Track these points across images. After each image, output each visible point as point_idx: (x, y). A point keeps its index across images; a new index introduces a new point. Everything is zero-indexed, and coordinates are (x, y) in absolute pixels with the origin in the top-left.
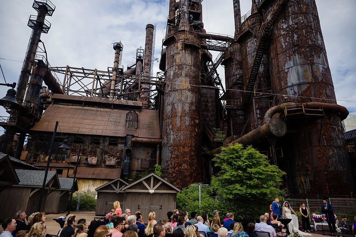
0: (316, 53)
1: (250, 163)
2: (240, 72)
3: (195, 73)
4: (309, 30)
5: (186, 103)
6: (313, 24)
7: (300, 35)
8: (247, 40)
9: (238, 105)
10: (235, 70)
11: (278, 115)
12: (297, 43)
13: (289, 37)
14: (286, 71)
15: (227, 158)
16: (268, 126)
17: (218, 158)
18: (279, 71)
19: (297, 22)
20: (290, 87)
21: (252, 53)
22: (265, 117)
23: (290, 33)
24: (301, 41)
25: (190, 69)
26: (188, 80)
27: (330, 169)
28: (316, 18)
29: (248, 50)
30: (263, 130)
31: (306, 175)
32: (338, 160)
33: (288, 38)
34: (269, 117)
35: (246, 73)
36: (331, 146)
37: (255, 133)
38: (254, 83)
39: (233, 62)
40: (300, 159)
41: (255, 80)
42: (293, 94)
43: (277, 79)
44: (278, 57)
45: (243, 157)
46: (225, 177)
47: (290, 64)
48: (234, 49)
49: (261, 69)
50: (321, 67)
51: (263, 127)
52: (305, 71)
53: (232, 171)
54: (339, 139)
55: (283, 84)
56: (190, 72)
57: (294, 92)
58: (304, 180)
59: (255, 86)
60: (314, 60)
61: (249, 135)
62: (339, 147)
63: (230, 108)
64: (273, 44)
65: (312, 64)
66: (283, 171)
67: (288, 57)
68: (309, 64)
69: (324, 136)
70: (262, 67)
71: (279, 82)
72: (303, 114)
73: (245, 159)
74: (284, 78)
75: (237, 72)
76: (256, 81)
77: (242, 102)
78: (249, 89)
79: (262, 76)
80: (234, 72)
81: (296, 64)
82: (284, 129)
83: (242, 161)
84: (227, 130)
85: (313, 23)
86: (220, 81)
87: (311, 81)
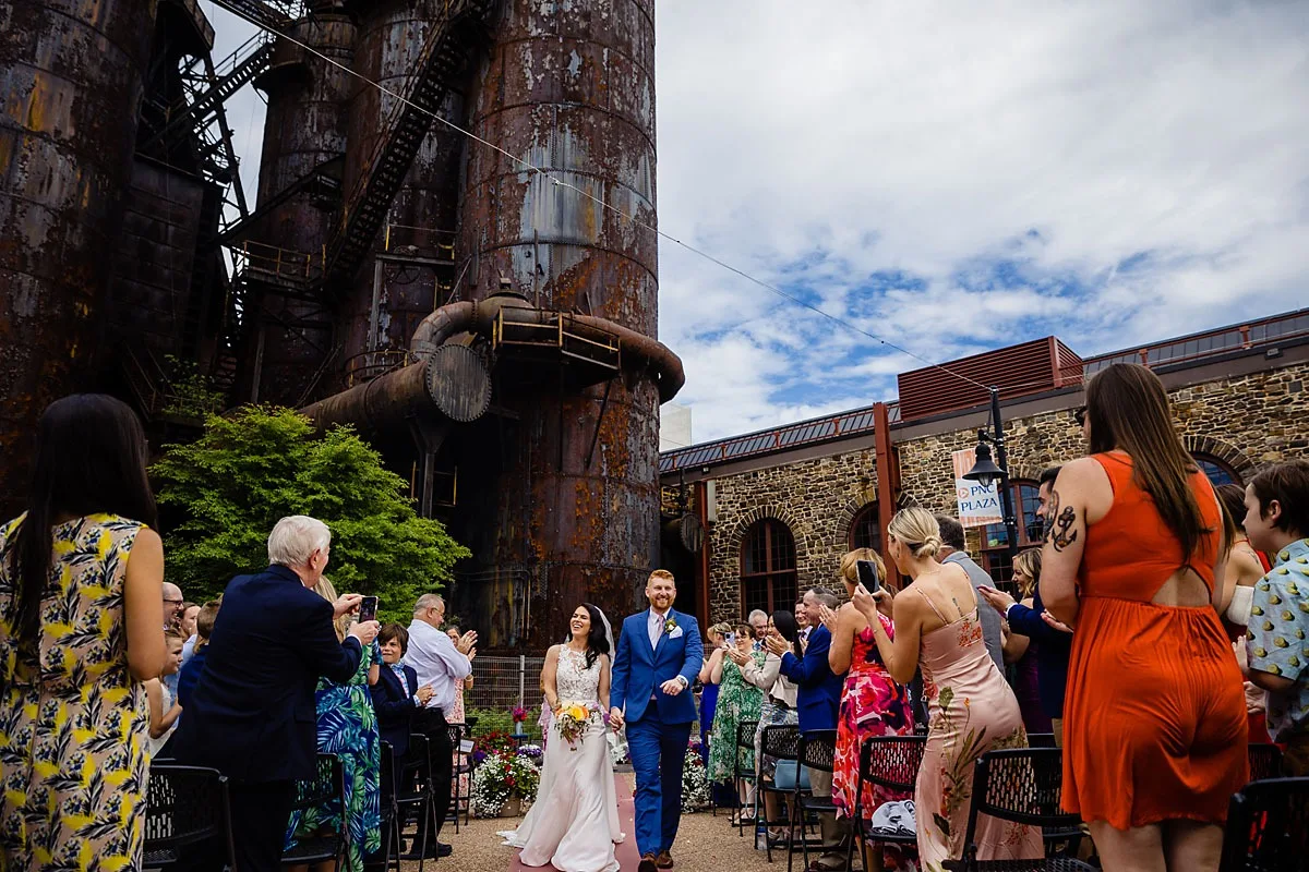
0: (629, 149)
1: (336, 499)
2: (334, 144)
3: (113, 75)
4: (622, 57)
5: (34, 203)
6: (635, 41)
7: (592, 64)
8: (391, 17)
9: (304, 276)
10: (315, 130)
11: (467, 338)
12: (577, 88)
13: (554, 54)
14: (523, 178)
15: (228, 468)
16: (425, 373)
17: (181, 463)
18: (495, 171)
19: (590, 13)
20: (525, 243)
21: (400, 76)
22: (417, 336)
23: (561, 40)
24: (591, 84)
25: (89, 43)
26: (70, 94)
27: (603, 560)
28: (647, 25)
29: (387, 56)
30: (400, 389)
31: (523, 579)
32: (630, 530)
33: (549, 57)
34: (430, 341)
35: (364, 152)
36: (620, 481)
37: (363, 397)
38: (390, 200)
39: (311, 92)
40: (514, 519)
41: (398, 187)
42: (531, 274)
43: (486, 203)
44: (504, 120)
45: (304, 470)
46: (203, 550)
47: (540, 160)
48: (327, 40)
49: (427, 152)
50: (635, 199)
51: (401, 374)
52: (587, 201)
53: (243, 530)
54: (646, 460)
55: (502, 227)
56: (87, 61)
57: (539, 266)
58: (514, 595)
59: (392, 214)
60: (618, 168)
61: (336, 405)
62: (639, 489)
63: (266, 282)
64: (492, 60)
65: (610, 181)
66: (459, 546)
67: (536, 130)
68: (601, 179)
69: (603, 443)
70: (430, 145)
71: (491, 215)
72: (557, 350)
73: (315, 478)
74: (510, 206)
75: (318, 138)
76: (398, 195)
77: (327, 268)
78: (365, 216)
79: (425, 178)
80: (310, 134)
81: (559, 162)
82: (482, 394)
83: (301, 486)
84: (231, 378)
85: (637, 37)
86: (234, 164)
87: (597, 241)
